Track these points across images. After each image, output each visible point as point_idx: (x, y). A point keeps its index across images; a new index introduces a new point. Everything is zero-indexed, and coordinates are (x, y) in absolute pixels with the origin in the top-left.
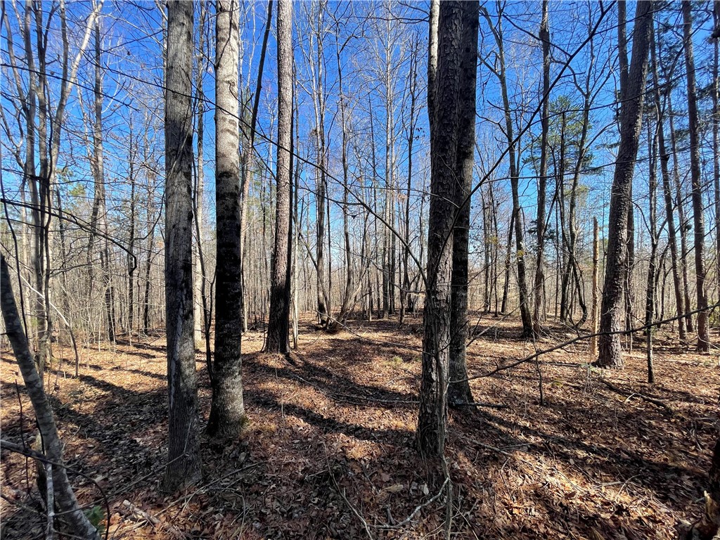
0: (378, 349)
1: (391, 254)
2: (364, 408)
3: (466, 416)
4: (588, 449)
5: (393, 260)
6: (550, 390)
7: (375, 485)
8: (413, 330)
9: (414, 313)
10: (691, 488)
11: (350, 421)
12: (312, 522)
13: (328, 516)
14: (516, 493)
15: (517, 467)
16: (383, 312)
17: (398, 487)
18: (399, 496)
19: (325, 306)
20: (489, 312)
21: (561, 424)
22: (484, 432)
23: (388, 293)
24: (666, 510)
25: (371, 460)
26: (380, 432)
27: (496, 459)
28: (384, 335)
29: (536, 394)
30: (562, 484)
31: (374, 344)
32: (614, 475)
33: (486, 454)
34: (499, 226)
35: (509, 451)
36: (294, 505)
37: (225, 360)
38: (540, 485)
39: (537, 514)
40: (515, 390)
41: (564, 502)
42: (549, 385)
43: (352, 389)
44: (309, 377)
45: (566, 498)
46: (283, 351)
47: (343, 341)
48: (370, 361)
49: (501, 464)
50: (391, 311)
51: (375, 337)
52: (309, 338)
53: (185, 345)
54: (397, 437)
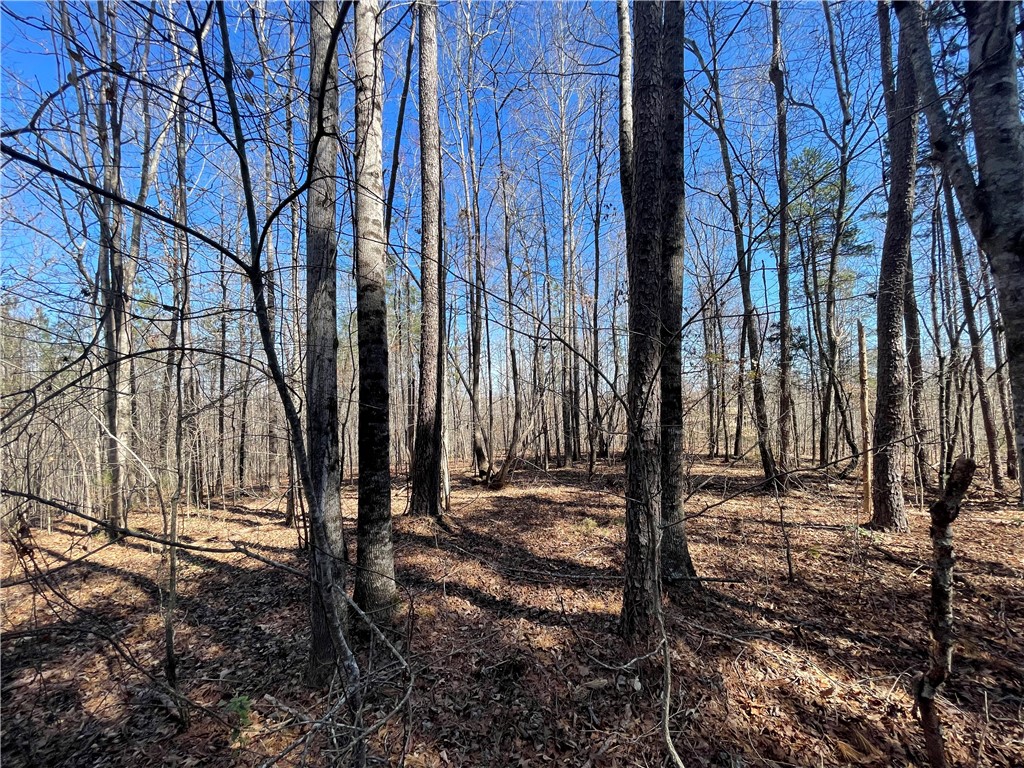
0: (560, 510)
1: (573, 376)
2: (549, 587)
3: (687, 595)
4: (853, 637)
5: (577, 384)
6: (803, 561)
7: (571, 681)
8: (610, 483)
9: (609, 458)
10: (993, 685)
11: (532, 602)
12: (495, 720)
13: (516, 715)
14: (755, 689)
15: (756, 658)
16: (565, 457)
17: (601, 682)
18: (603, 693)
19: (484, 450)
20: (716, 455)
21: (818, 607)
22: (712, 615)
23: (571, 432)
24: (955, 711)
25: (563, 651)
26: (573, 617)
27: (728, 649)
28: (568, 489)
29: (783, 567)
30: (817, 681)
31: (555, 503)
32: (888, 669)
33: (714, 642)
34: (726, 332)
35: (745, 638)
36: (471, 703)
37: (373, 523)
38: (788, 680)
39: (782, 714)
40: (754, 561)
41: (819, 700)
42: (801, 555)
43: (530, 562)
44: (471, 547)
45: (822, 697)
46: (434, 512)
47: (511, 499)
48: (552, 525)
49: (736, 655)
50: (576, 456)
51: (556, 493)
52: (464, 496)
53: (332, 502)
54: (596, 621)
